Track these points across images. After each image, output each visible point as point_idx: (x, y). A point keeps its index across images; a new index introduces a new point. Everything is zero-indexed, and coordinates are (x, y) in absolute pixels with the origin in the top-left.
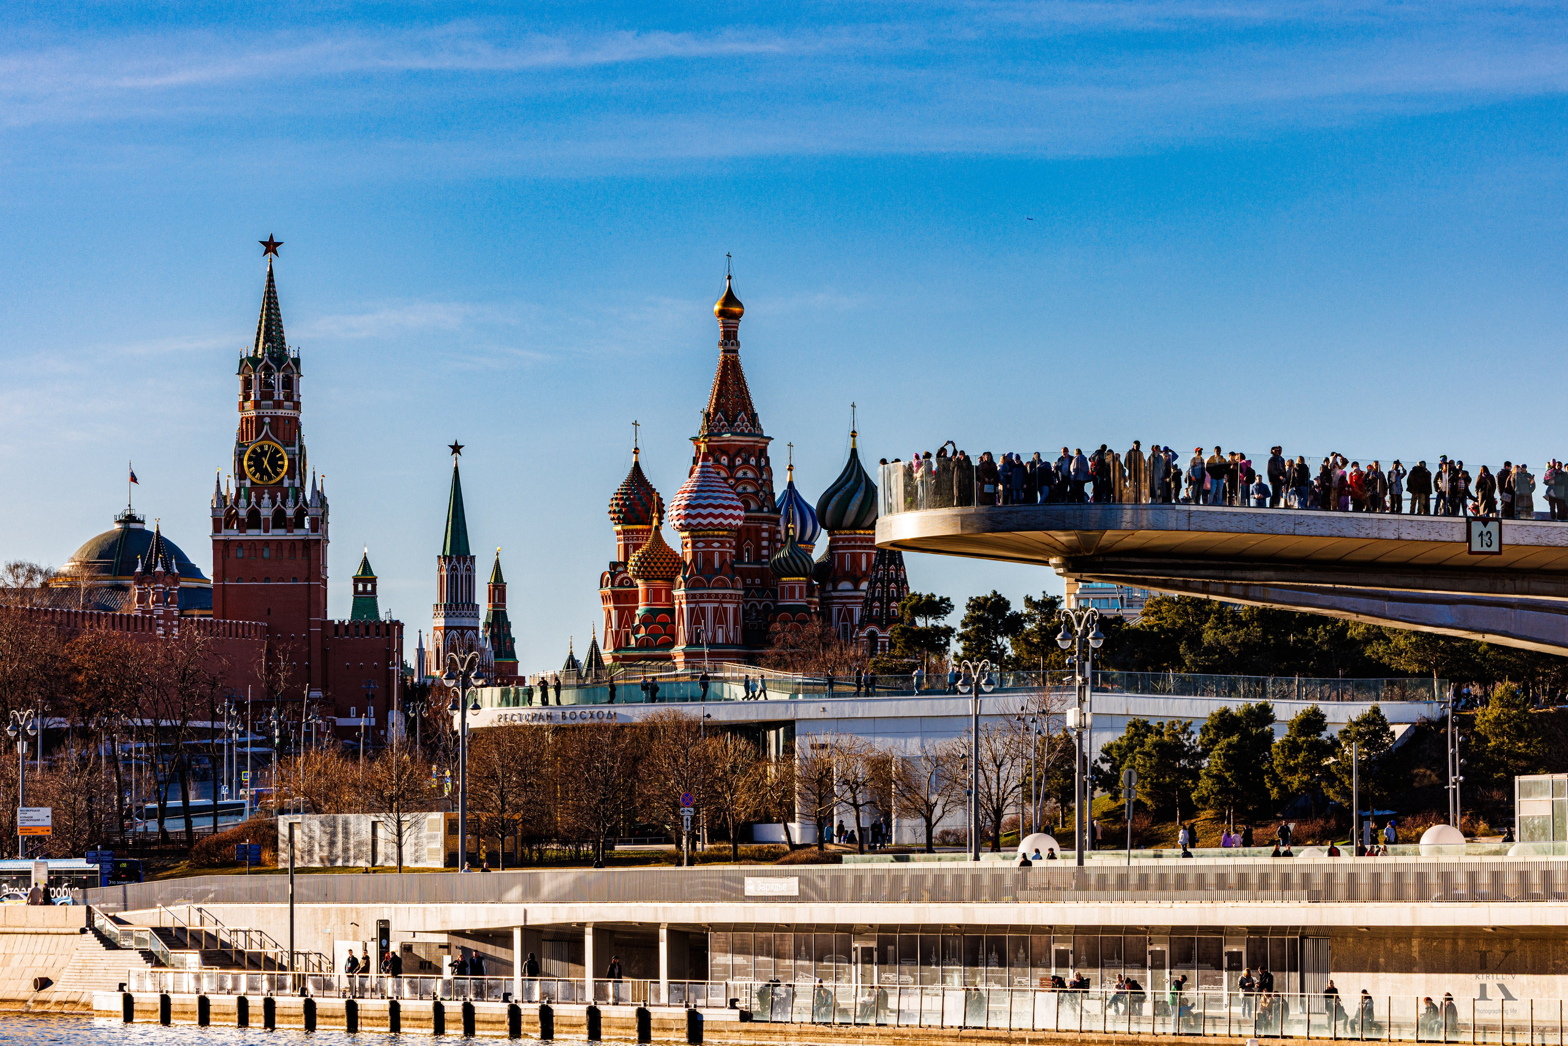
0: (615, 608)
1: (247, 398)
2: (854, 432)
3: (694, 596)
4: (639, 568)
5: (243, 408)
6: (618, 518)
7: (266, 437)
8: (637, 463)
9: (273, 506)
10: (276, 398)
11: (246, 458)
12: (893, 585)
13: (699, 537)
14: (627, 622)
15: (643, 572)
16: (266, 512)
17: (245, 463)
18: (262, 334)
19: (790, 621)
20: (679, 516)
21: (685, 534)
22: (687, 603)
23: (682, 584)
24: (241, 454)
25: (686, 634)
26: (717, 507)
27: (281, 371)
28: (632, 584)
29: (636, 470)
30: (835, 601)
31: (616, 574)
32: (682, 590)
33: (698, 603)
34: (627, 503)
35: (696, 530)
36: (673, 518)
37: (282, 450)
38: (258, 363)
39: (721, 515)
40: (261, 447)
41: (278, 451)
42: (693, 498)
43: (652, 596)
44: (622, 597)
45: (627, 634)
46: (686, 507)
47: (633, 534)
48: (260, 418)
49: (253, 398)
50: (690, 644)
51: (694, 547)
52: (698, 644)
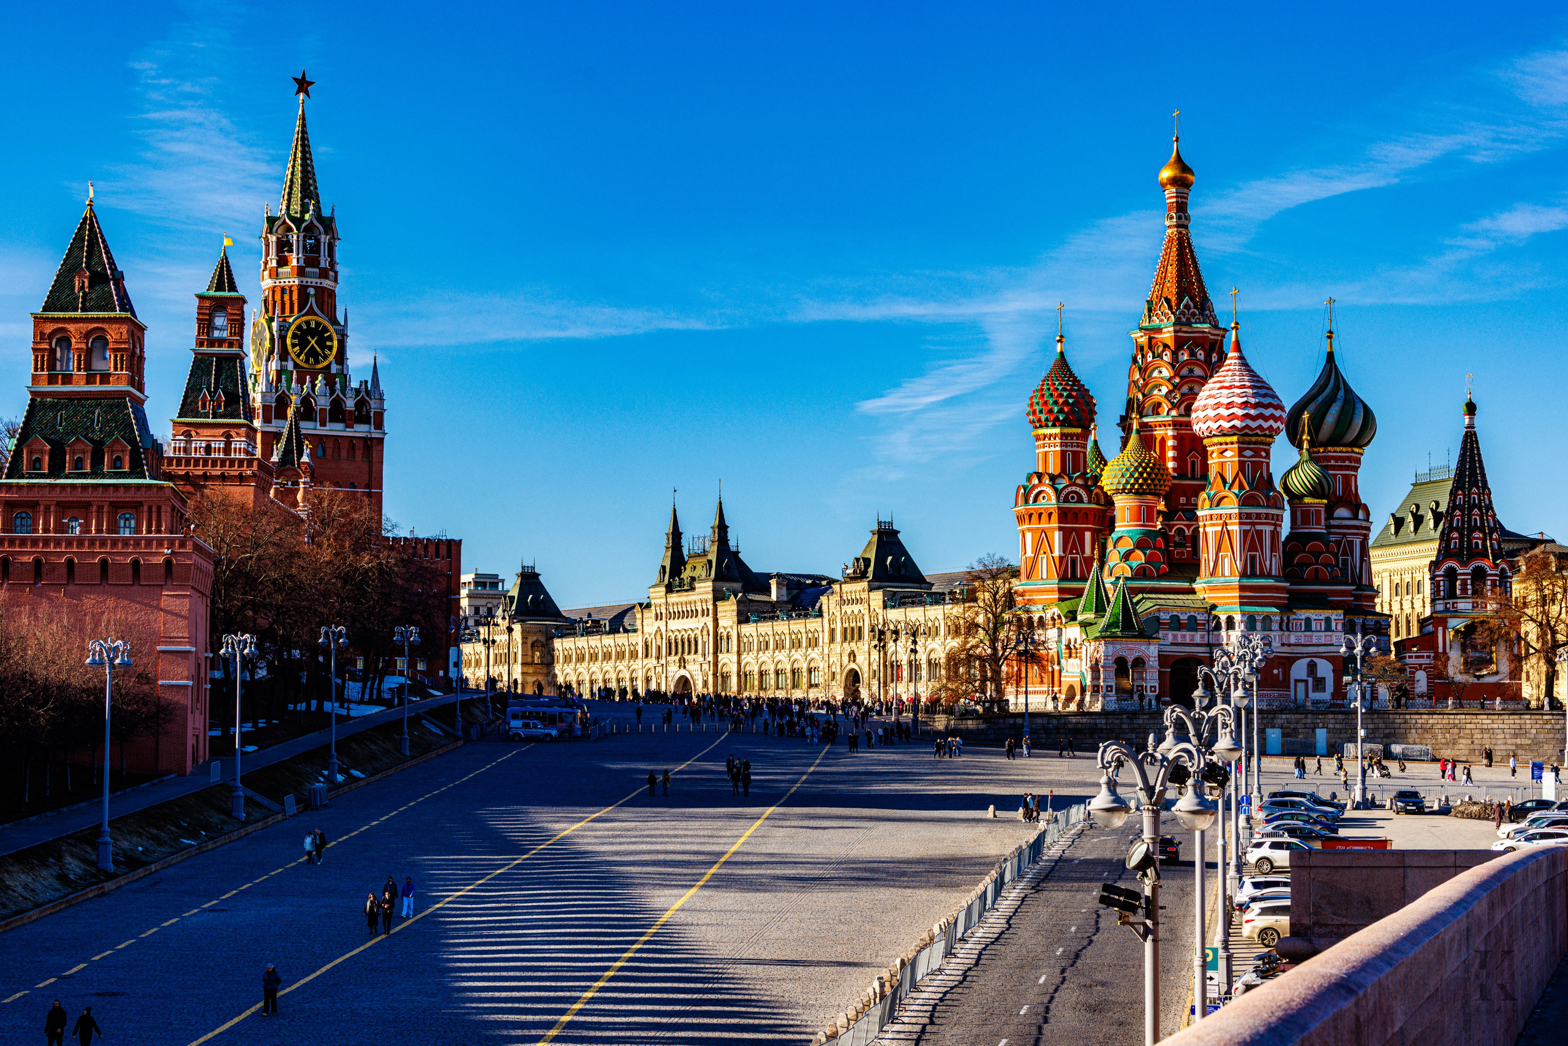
0: (1060, 529)
1: (282, 262)
2: (1330, 332)
3: (1249, 516)
4: (1137, 480)
5: (277, 274)
6: (1057, 419)
7: (311, 312)
8: (1062, 353)
9: (331, 394)
10: (322, 265)
11: (290, 334)
12: (1476, 511)
13: (1249, 443)
14: (1074, 547)
15: (1141, 485)
16: (323, 402)
17: (289, 341)
18: (297, 188)
19: (1323, 553)
20: (1218, 417)
21: (1229, 439)
22: (1240, 524)
23: (1226, 500)
24: (283, 329)
25: (1238, 563)
26: (1267, 406)
27: (326, 233)
28: (1080, 500)
29: (1062, 364)
30: (1333, 530)
31: (1060, 487)
32: (1231, 507)
33: (1253, 524)
34: (1071, 401)
35: (1246, 435)
36: (1206, 419)
37: (331, 328)
38: (298, 221)
39: (1272, 417)
40: (308, 323)
41: (326, 330)
42: (1239, 395)
43: (1145, 514)
44: (1070, 515)
45: (1074, 561)
46: (1229, 405)
47: (1072, 439)
48: (302, 289)
49: (294, 263)
50: (1243, 575)
51: (1240, 455)
52: (1253, 575)
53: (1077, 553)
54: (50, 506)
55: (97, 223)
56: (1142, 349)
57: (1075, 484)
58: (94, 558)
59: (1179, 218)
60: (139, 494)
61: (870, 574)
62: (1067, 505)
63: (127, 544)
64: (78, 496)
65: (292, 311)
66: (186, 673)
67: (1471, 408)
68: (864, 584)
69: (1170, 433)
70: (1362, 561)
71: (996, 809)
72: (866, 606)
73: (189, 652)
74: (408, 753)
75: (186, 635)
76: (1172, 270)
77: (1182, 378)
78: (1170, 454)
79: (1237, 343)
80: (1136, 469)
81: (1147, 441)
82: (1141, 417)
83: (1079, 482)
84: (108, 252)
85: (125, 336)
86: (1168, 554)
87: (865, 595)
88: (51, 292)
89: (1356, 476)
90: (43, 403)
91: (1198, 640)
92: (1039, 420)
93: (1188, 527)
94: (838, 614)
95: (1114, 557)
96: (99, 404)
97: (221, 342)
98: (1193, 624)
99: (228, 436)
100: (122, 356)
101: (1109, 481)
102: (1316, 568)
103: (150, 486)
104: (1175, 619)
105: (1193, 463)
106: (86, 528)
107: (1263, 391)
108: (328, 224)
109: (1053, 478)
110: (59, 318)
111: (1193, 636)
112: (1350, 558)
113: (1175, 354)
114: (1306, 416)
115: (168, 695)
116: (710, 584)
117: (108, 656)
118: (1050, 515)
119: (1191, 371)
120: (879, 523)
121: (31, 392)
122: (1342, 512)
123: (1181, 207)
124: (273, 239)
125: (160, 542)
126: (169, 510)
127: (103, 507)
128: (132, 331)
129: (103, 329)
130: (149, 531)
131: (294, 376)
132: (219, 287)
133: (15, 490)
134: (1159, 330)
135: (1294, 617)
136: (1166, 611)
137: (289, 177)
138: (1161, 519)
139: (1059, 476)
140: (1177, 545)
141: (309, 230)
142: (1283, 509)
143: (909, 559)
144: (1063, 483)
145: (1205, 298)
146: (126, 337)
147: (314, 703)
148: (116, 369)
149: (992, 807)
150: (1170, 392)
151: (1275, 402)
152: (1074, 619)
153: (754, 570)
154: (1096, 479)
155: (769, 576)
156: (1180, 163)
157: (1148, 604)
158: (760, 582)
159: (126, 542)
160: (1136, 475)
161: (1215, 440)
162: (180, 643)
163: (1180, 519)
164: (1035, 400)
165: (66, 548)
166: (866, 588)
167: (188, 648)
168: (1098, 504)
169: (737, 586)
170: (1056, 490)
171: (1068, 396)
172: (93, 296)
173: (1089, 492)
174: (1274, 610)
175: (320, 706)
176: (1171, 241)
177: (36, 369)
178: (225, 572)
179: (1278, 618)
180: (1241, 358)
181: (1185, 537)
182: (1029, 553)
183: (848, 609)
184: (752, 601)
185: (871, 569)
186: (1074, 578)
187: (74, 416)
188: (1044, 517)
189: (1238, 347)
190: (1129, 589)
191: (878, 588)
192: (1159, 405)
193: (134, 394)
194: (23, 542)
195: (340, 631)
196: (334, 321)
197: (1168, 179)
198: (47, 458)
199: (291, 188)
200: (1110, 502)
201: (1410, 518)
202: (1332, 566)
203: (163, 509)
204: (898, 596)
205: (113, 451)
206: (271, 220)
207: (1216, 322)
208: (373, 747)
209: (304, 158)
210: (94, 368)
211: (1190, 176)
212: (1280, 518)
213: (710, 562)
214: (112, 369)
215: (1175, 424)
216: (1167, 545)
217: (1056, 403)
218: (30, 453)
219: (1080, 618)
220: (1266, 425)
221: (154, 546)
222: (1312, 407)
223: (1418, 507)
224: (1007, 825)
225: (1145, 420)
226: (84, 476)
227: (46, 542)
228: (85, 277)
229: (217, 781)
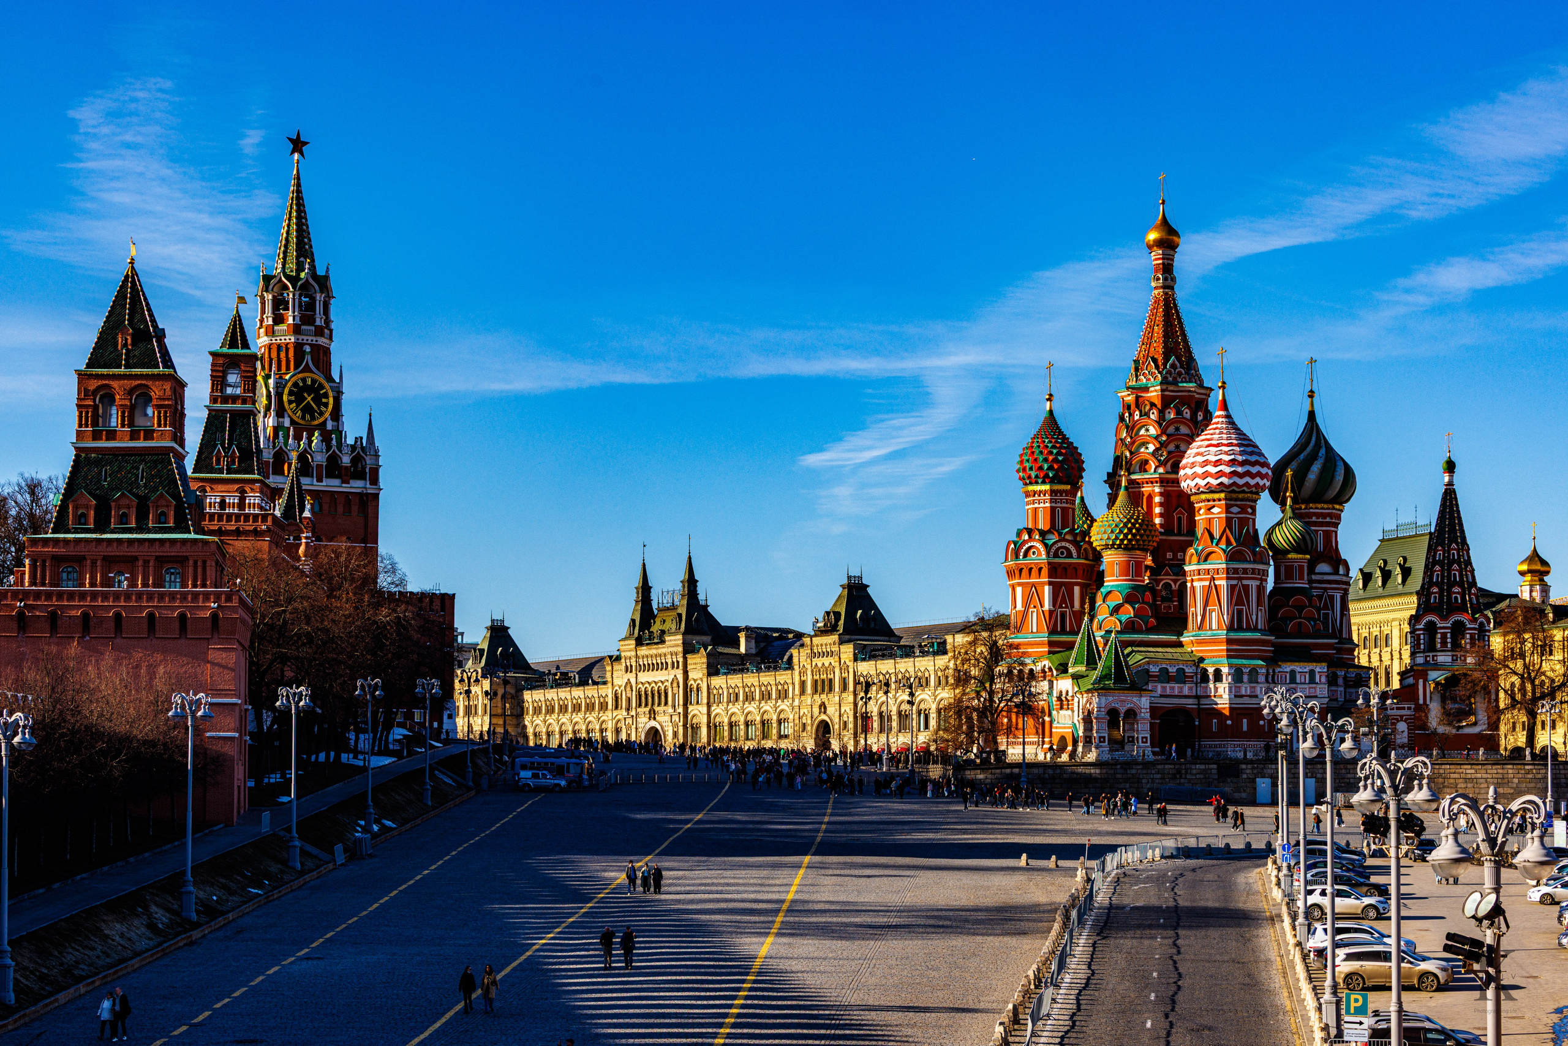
0: (1050, 583)
1: (279, 319)
2: (1312, 391)
3: (1236, 571)
5: (273, 332)
6: (1046, 476)
7: (307, 369)
8: (1051, 412)
9: (328, 450)
10: (318, 323)
11: (286, 391)
12: (1455, 566)
13: (1236, 500)
14: (1063, 601)
15: (1129, 541)
17: (285, 398)
18: (293, 247)
19: (1306, 607)
20: (1206, 475)
21: (1216, 496)
22: (1228, 578)
23: (1213, 555)
24: (279, 386)
25: (1225, 617)
26: (1253, 464)
27: (322, 292)
28: (1070, 555)
29: (1051, 422)
30: (1314, 585)
31: (1050, 542)
32: (1219, 563)
33: (1240, 579)
34: (1060, 458)
35: (1233, 491)
36: (1195, 476)
37: (327, 385)
38: (294, 280)
39: (1259, 474)
40: (304, 380)
41: (321, 387)
42: (1226, 453)
43: (1133, 569)
44: (1059, 570)
45: (1063, 615)
46: (1217, 463)
47: (1061, 496)
48: (298, 346)
49: (291, 321)
50: (1230, 628)
51: (1227, 511)
52: (1240, 629)
53: (1067, 607)
54: (97, 560)
55: (139, 281)
56: (1129, 407)
57: (1064, 540)
58: (141, 613)
59: (1165, 279)
60: (184, 549)
61: (841, 628)
62: (1057, 560)
63: (173, 598)
64: (125, 551)
65: (288, 368)
66: (232, 725)
67: (1450, 466)
68: (835, 638)
69: (1157, 490)
70: (1342, 615)
71: (1029, 857)
72: (837, 658)
73: (235, 704)
74: (430, 803)
75: (232, 687)
76: (1158, 330)
77: (1169, 436)
78: (1157, 510)
79: (1224, 402)
80: (1125, 525)
81: (1135, 497)
82: (1129, 474)
83: (1068, 537)
84: (149, 310)
85: (168, 392)
86: (1155, 608)
87: (835, 648)
88: (94, 349)
89: (1336, 533)
90: (87, 459)
91: (1186, 691)
92: (1029, 477)
93: (1175, 581)
94: (809, 667)
95: (1103, 612)
96: (144, 460)
97: (234, 399)
98: (1181, 677)
99: (242, 492)
100: (166, 413)
101: (1098, 537)
102: (1300, 622)
103: (196, 540)
104: (1164, 672)
105: (1179, 519)
106: (133, 583)
107: (1250, 449)
108: (323, 283)
109: (1043, 534)
110: (102, 375)
111: (1181, 688)
112: (1330, 612)
113: (1161, 412)
114: (1289, 473)
115: (218, 747)
116: (680, 637)
117: (190, 709)
118: (1040, 569)
119: (1177, 429)
120: (849, 577)
121: (75, 448)
122: (1323, 567)
123: (1167, 268)
124: (269, 297)
125: (207, 596)
126: (214, 564)
127: (149, 561)
128: (175, 388)
129: (147, 386)
130: (194, 586)
131: (291, 433)
132: (233, 344)
133: (61, 544)
134: (1146, 389)
135: (1279, 669)
136: (1155, 664)
137: (285, 235)
138: (1148, 574)
139: (1049, 532)
140: (1164, 599)
141: (305, 289)
142: (1269, 564)
143: (878, 612)
144: (1052, 539)
145: (1191, 359)
146: (170, 393)
147: (332, 754)
148: (159, 425)
149: (1024, 856)
150: (1157, 450)
151: (1262, 460)
152: (1065, 671)
153: (724, 622)
154: (1086, 533)
155: (737, 630)
156: (1165, 225)
157: (1139, 657)
158: (729, 635)
159: (173, 596)
160: (1126, 531)
161: (1203, 497)
162: (227, 696)
163: (1167, 574)
164: (1025, 458)
165: (113, 602)
166: (837, 641)
167: (234, 700)
168: (1086, 559)
169: (707, 639)
170: (1046, 545)
171: (1058, 454)
172: (136, 353)
173: (1078, 548)
174: (1260, 662)
175: (338, 757)
176: (1157, 301)
177: (80, 425)
178: (258, 626)
179: (1264, 671)
180: (1228, 416)
181: (1171, 591)
182: (1019, 607)
183: (819, 662)
184: (721, 653)
185: (842, 622)
186: (1063, 632)
187: (118, 472)
188: (1035, 572)
189: (1224, 406)
190: (1120, 642)
191: (849, 641)
192: (1146, 462)
193: (176, 450)
194: (71, 596)
195: (376, 683)
196: (330, 379)
197: (1154, 241)
198: (92, 512)
199: (286, 246)
200: (1098, 556)
201: (1378, 573)
202: (1315, 620)
203: (208, 563)
204: (868, 649)
205: (157, 507)
206: (267, 279)
207: (1202, 381)
208: (397, 797)
209: (299, 218)
210: (136, 424)
211: (1175, 238)
212: (1265, 573)
213: (680, 615)
214: (156, 425)
215: (1162, 481)
216: (1155, 600)
217: (1046, 460)
218: (76, 508)
219: (1071, 670)
220: (1252, 482)
221: (201, 600)
222: (1294, 464)
223: (1385, 562)
224: (1044, 873)
225: (1134, 477)
226: (130, 531)
227: (94, 596)
228: (128, 335)
229: (267, 832)
